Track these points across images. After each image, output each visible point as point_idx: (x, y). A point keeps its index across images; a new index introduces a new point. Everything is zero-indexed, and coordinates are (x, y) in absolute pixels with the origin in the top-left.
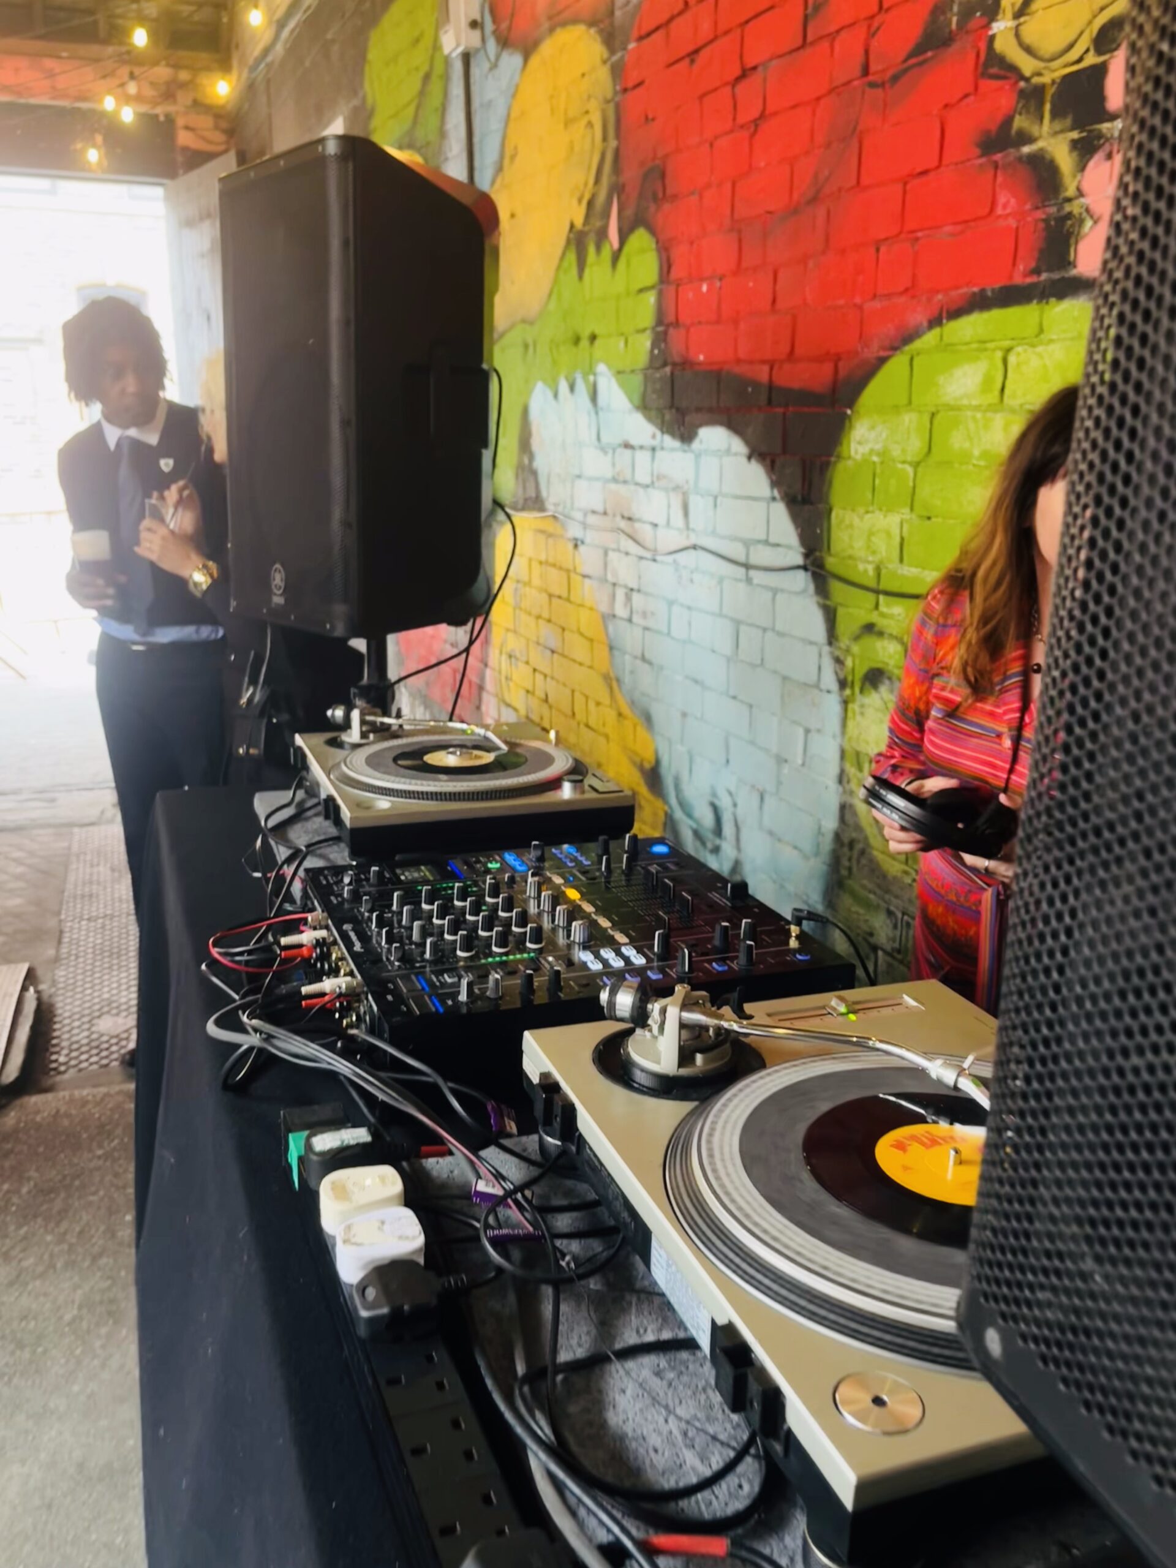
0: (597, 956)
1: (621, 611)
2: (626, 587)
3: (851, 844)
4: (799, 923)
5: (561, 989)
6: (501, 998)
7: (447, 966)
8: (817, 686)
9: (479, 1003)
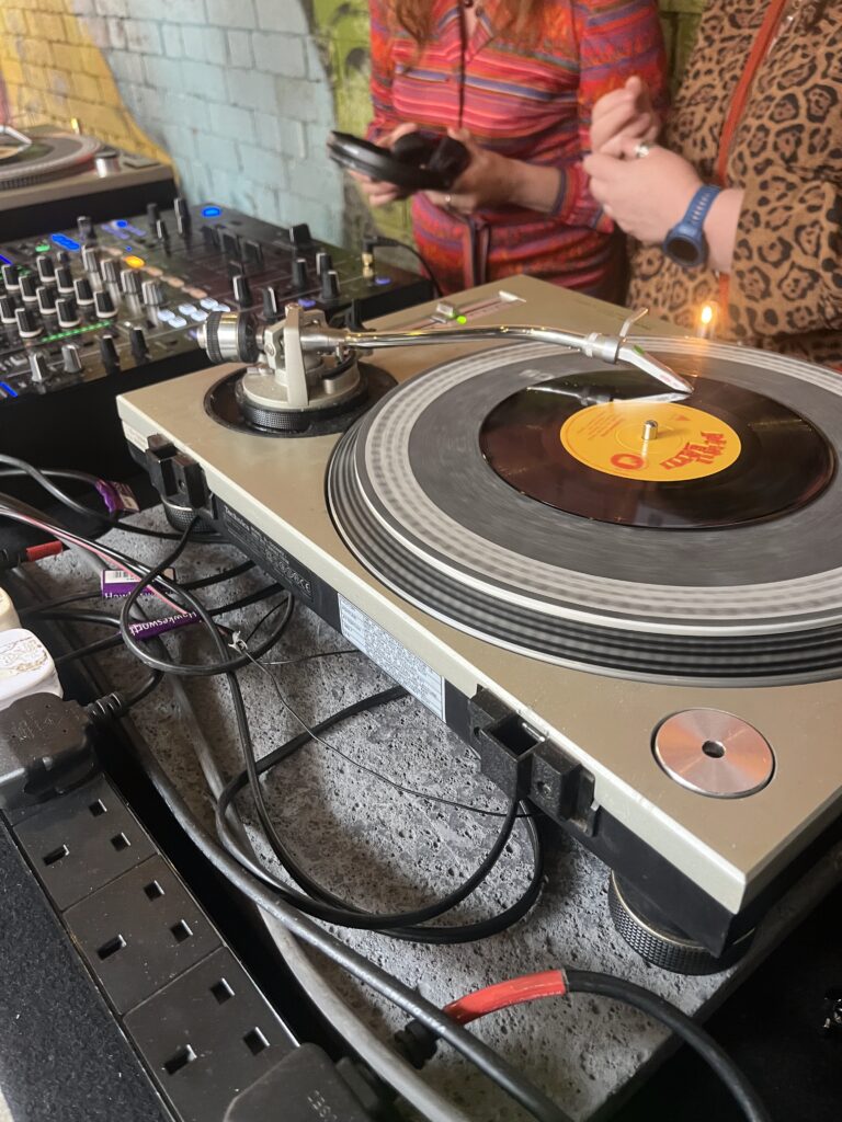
0: (178, 313)
1: (117, 42)
2: (115, 16)
3: (358, 220)
4: (370, 250)
5: (147, 351)
6: (82, 371)
7: (12, 349)
8: (306, 78)
9: (58, 380)
